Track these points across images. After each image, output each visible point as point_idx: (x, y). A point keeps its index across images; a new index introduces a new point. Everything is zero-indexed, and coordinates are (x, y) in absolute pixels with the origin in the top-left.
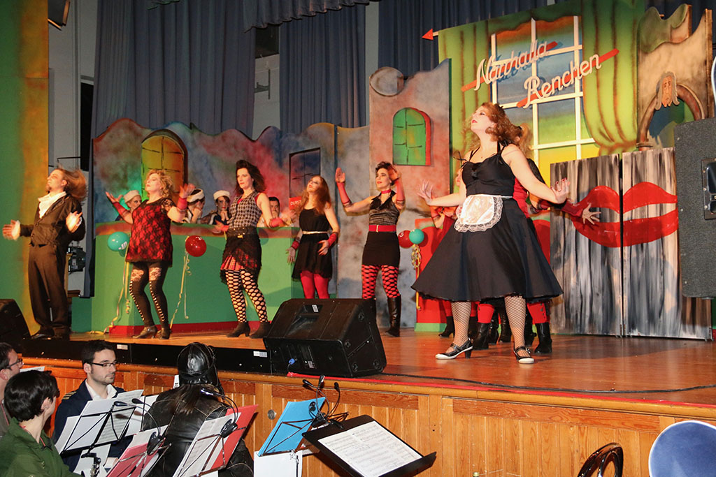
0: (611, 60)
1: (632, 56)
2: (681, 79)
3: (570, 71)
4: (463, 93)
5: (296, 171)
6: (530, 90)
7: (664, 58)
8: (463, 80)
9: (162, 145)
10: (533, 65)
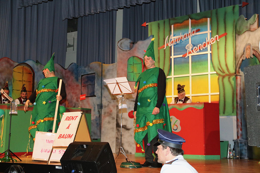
0: (224, 38)
1: (233, 36)
2: (254, 47)
3: (206, 42)
4: (159, 50)
5: (84, 83)
6: (188, 50)
7: (247, 37)
8: (159, 44)
9: (23, 70)
10: (189, 38)
